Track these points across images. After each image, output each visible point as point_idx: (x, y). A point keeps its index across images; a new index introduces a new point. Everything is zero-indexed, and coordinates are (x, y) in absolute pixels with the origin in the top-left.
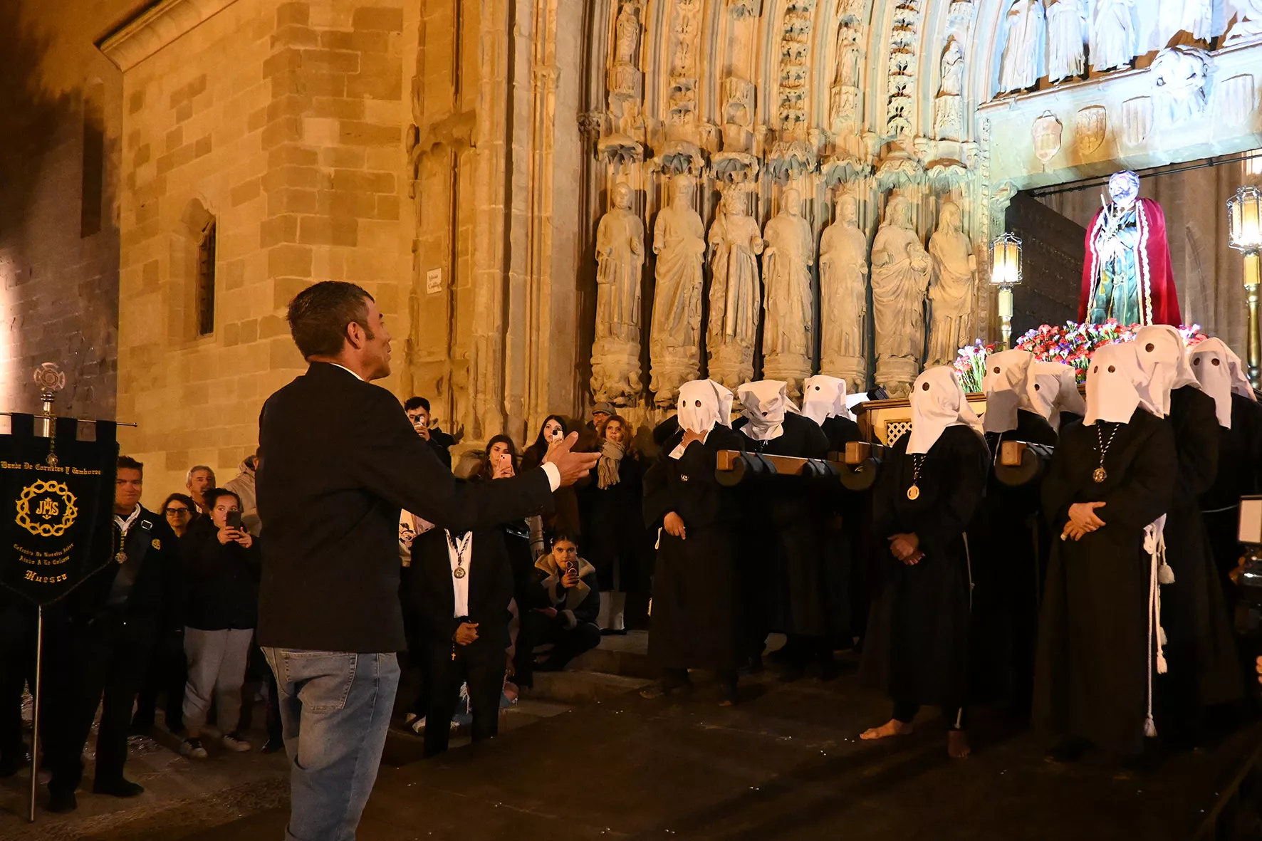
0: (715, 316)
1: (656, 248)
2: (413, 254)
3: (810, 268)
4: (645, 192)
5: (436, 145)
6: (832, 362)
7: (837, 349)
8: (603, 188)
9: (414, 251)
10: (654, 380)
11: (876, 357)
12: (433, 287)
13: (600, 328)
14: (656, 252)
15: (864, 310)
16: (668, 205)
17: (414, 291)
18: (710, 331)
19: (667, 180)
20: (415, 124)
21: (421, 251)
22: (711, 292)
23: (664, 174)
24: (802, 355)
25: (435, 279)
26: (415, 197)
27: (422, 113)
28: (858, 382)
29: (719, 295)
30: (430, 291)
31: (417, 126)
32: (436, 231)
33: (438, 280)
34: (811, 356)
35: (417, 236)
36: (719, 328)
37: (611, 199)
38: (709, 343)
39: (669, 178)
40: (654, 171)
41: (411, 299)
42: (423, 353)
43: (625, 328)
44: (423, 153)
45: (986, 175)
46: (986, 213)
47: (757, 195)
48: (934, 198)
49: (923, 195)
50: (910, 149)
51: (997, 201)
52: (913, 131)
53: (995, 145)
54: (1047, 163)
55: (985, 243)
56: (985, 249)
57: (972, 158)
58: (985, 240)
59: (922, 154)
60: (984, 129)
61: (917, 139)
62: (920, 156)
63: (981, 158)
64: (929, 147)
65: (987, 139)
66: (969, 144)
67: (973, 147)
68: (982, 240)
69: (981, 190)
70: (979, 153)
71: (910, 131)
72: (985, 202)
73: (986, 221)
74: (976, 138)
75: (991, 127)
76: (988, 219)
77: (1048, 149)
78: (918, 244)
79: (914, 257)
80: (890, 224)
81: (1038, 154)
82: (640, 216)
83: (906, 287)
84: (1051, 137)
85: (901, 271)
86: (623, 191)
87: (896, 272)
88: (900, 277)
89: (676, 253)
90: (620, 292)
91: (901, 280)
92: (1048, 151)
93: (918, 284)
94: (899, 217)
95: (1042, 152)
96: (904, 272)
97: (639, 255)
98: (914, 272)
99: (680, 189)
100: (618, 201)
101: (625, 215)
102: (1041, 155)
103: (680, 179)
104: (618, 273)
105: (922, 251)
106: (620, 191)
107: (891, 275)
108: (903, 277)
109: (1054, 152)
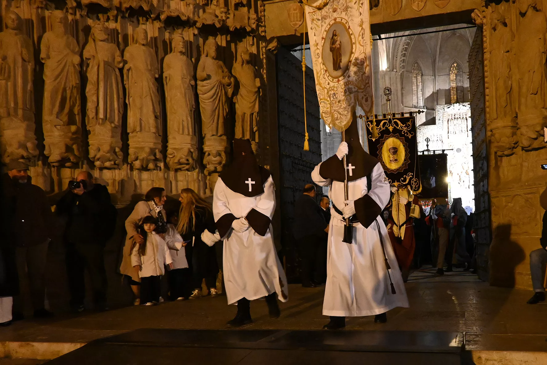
0: (90, 106)
1: (42, 59)
3: (156, 79)
4: (32, 21)
6: (174, 138)
7: (177, 130)
10: (47, 147)
11: (203, 136)
14: (43, 62)
15: (194, 107)
18: (88, 116)
19: (50, 14)
22: (87, 90)
23: (48, 10)
24: (154, 133)
28: (192, 150)
29: (93, 92)
34: (161, 134)
36: (94, 114)
38: (88, 122)
39: (51, 13)
40: (38, 7)
43: (20, 112)
45: (263, 34)
46: (264, 56)
47: (117, 30)
48: (233, 44)
49: (227, 41)
50: (218, 13)
51: (270, 49)
52: (219, 3)
53: (267, 17)
54: (297, 29)
55: (264, 73)
56: (265, 76)
57: (254, 23)
58: (265, 71)
59: (225, 17)
60: (261, 7)
61: (221, 8)
62: (224, 18)
63: (260, 24)
64: (229, 14)
65: (263, 13)
66: (252, 14)
67: (255, 16)
68: (263, 71)
69: (260, 42)
70: (259, 20)
71: (217, 2)
72: (264, 49)
73: (265, 61)
74: (256, 12)
75: (264, 6)
76: (266, 60)
77: (297, 21)
78: (226, 70)
79: (223, 77)
80: (207, 56)
81: (291, 23)
82: (30, 37)
83: (219, 95)
84: (298, 14)
85: (216, 84)
86: (13, 16)
87: (212, 85)
88: (215, 88)
89: (59, 63)
90: (15, 86)
91: (216, 90)
92: (297, 22)
93: (226, 93)
94: (213, 53)
95: (294, 23)
96: (218, 85)
97: (29, 62)
98: (224, 86)
99: (58, 20)
100: (10, 23)
101: (16, 34)
102: (293, 24)
103: (58, 14)
104: (12, 74)
105: (227, 74)
106: (11, 17)
107: (209, 87)
108: (217, 88)
109: (300, 23)
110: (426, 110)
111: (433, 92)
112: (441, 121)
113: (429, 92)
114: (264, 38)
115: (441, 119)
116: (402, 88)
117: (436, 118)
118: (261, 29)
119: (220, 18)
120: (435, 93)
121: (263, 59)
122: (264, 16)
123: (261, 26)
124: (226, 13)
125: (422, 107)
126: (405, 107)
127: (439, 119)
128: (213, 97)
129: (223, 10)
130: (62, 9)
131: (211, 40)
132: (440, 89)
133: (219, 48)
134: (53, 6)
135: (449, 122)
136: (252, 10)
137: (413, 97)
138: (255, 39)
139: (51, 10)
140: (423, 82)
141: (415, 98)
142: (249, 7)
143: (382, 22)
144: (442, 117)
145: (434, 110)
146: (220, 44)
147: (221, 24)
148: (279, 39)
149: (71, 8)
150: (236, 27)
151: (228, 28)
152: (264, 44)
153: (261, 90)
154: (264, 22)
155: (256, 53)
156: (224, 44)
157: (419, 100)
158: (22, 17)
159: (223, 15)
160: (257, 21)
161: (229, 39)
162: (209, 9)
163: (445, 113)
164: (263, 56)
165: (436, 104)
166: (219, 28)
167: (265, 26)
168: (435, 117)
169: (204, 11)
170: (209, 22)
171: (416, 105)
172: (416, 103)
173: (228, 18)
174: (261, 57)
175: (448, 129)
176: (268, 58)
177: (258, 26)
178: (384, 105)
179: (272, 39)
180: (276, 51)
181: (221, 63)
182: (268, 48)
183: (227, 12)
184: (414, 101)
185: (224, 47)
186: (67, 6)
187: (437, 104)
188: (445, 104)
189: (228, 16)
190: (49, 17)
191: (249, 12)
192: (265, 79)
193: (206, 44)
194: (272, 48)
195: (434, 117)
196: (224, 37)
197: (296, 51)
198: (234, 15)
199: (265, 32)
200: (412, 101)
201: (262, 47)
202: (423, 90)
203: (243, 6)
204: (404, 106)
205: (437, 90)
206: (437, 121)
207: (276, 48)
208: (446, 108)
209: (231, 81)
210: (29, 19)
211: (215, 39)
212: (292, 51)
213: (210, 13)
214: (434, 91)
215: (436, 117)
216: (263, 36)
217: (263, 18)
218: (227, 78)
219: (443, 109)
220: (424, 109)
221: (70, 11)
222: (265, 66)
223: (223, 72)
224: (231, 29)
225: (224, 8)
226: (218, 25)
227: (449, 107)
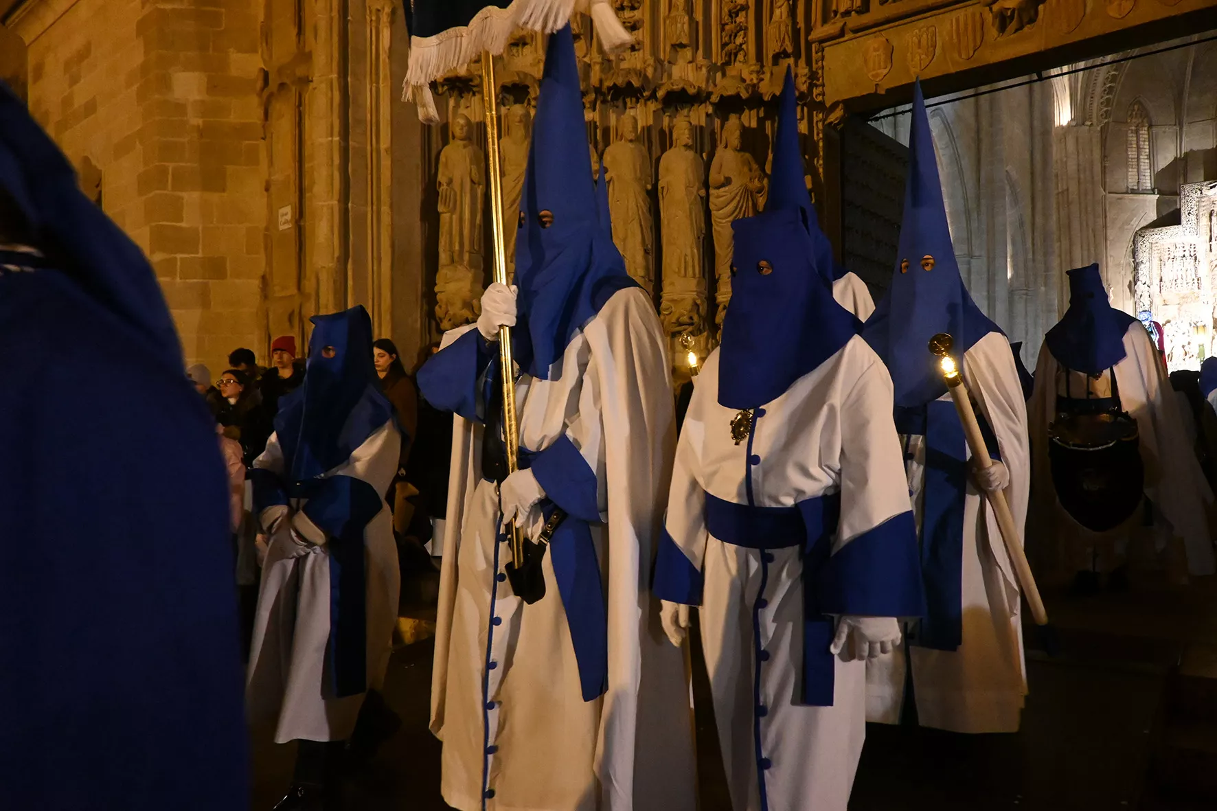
2: (265, 193)
3: (648, 192)
5: (282, 86)
6: (672, 284)
7: (677, 270)
8: (445, 121)
9: (267, 190)
11: (717, 277)
12: (284, 223)
13: (443, 257)
15: (704, 232)
16: (508, 134)
17: (267, 229)
19: (507, 111)
20: (264, 67)
21: (273, 189)
23: (504, 106)
24: (643, 277)
25: (286, 214)
26: (266, 137)
27: (271, 56)
28: (699, 302)
30: (282, 228)
31: (266, 69)
32: (284, 169)
33: (289, 217)
34: (653, 278)
35: (270, 175)
37: (453, 133)
39: (509, 109)
41: (265, 235)
42: (276, 288)
43: (466, 257)
44: (271, 95)
45: (820, 98)
46: (821, 136)
47: (595, 123)
48: (769, 122)
49: (759, 119)
50: (745, 75)
51: (831, 123)
52: (748, 58)
53: (828, 69)
54: (879, 83)
55: (820, 165)
56: (821, 170)
57: (805, 81)
58: (821, 162)
59: (757, 79)
60: (816, 53)
61: (751, 65)
62: (755, 81)
63: (815, 82)
64: (764, 73)
65: (820, 63)
66: (803, 68)
67: (806, 71)
68: (818, 162)
69: (815, 112)
70: (813, 76)
71: (744, 57)
72: (820, 125)
73: (821, 144)
74: (809, 62)
75: (823, 50)
76: (823, 141)
77: (880, 69)
78: (755, 166)
79: (751, 179)
80: (726, 147)
81: (870, 75)
82: (481, 148)
83: (744, 209)
84: (883, 57)
85: (738, 193)
86: (462, 121)
87: (733, 194)
88: (738, 198)
89: (516, 181)
90: (461, 220)
91: (739, 202)
92: (879, 71)
93: (755, 205)
94: (735, 140)
95: (874, 73)
96: (742, 194)
97: (479, 184)
98: (751, 193)
99: (518, 119)
100: (458, 132)
101: (465, 147)
102: (873, 76)
103: (518, 109)
104: (458, 203)
105: (758, 173)
106: (458, 122)
107: (729, 196)
108: (741, 197)
109: (886, 71)
110: (1158, 196)
111: (1176, 158)
112: (1193, 217)
113: (1165, 159)
114: (820, 106)
115: (1194, 212)
116: (1104, 157)
117: (1182, 211)
118: (815, 91)
119: (748, 82)
120: (1180, 159)
121: (818, 141)
122: (823, 67)
123: (817, 86)
124: (758, 72)
125: (1149, 190)
126: (1109, 193)
127: (1190, 213)
128: (733, 213)
129: (753, 68)
130: (523, 103)
131: (733, 120)
132: (1191, 150)
133: (745, 132)
134: (511, 98)
135: (1213, 218)
136: (802, 62)
137: (1127, 171)
138: (805, 109)
139: (508, 105)
140: (1152, 140)
141: (1132, 173)
142: (797, 55)
143: (1043, 48)
144: (1196, 208)
145: (1177, 194)
146: (747, 125)
147: (750, 93)
148: (848, 104)
149: (535, 99)
150: (774, 95)
151: (761, 95)
152: (821, 115)
153: (813, 194)
154: (821, 79)
155: (807, 133)
156: (754, 124)
157: (1143, 177)
158: (473, 120)
159: (754, 76)
160: (809, 78)
161: (762, 114)
162: (732, 71)
163: (1203, 200)
164: (818, 136)
165: (1182, 182)
166: (747, 99)
167: (823, 85)
168: (1180, 209)
169: (724, 75)
170: (731, 92)
171: (1136, 188)
172: (1136, 184)
173: (762, 80)
174: (815, 138)
175: (1211, 231)
176: (827, 139)
177: (811, 87)
178: (1062, 192)
179: (835, 106)
180: (842, 125)
181: (747, 155)
182: (829, 121)
183: (760, 72)
184: (1130, 180)
185: (754, 129)
186: (529, 97)
187: (1185, 182)
188: (1203, 180)
189: (762, 76)
190: (506, 116)
191: (796, 65)
192: (822, 175)
193: (725, 128)
194: (836, 119)
195: (1177, 209)
196: (754, 112)
197: (877, 119)
198: (772, 74)
199: (823, 94)
200: (1125, 180)
201: (817, 122)
202: (1152, 157)
203: (787, 55)
204: (1107, 192)
205: (1186, 154)
206: (1184, 218)
207: (842, 120)
208: (1204, 188)
209: (764, 187)
210: (481, 122)
211: (740, 118)
212: (871, 120)
213: (733, 77)
214: (1179, 156)
215: (1183, 209)
216: (820, 102)
217: (820, 72)
218: (757, 179)
219: (1199, 192)
220: (1154, 194)
221: (533, 103)
222: (821, 153)
223: (750, 170)
224: (766, 99)
225: (755, 65)
226: (744, 95)
227: (1214, 186)
